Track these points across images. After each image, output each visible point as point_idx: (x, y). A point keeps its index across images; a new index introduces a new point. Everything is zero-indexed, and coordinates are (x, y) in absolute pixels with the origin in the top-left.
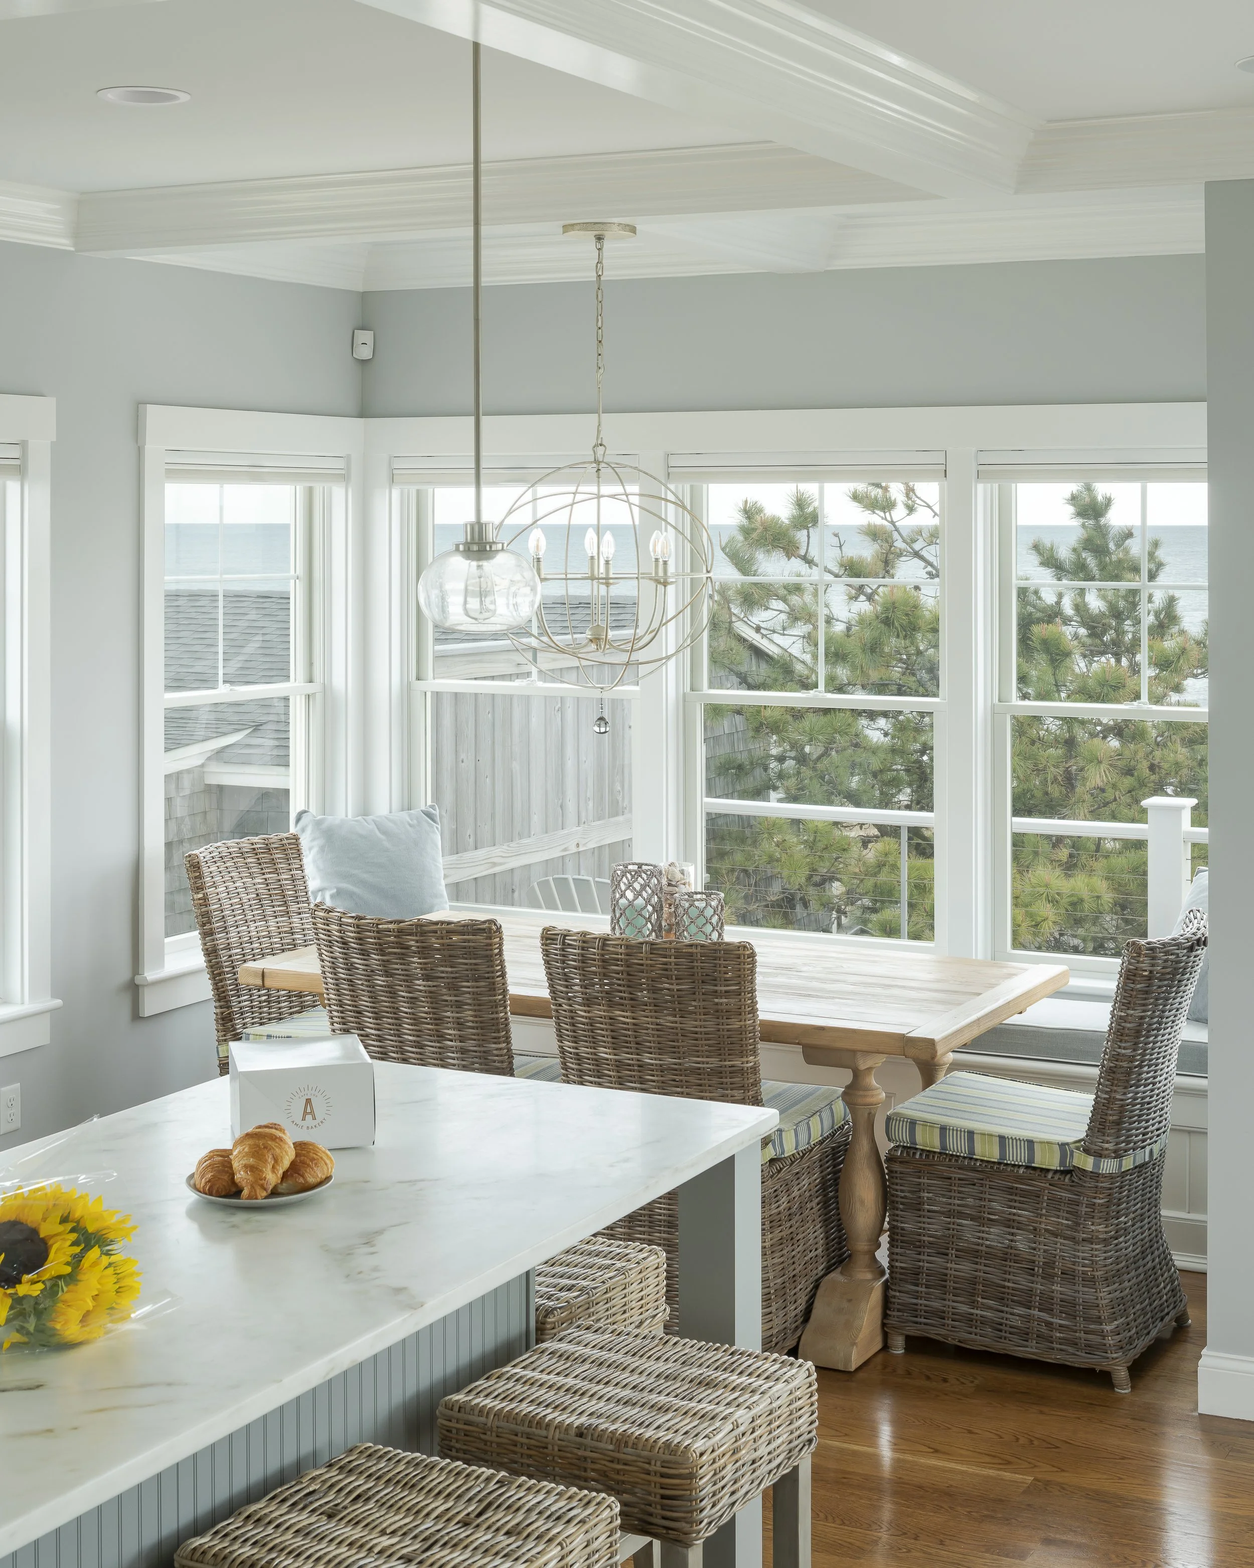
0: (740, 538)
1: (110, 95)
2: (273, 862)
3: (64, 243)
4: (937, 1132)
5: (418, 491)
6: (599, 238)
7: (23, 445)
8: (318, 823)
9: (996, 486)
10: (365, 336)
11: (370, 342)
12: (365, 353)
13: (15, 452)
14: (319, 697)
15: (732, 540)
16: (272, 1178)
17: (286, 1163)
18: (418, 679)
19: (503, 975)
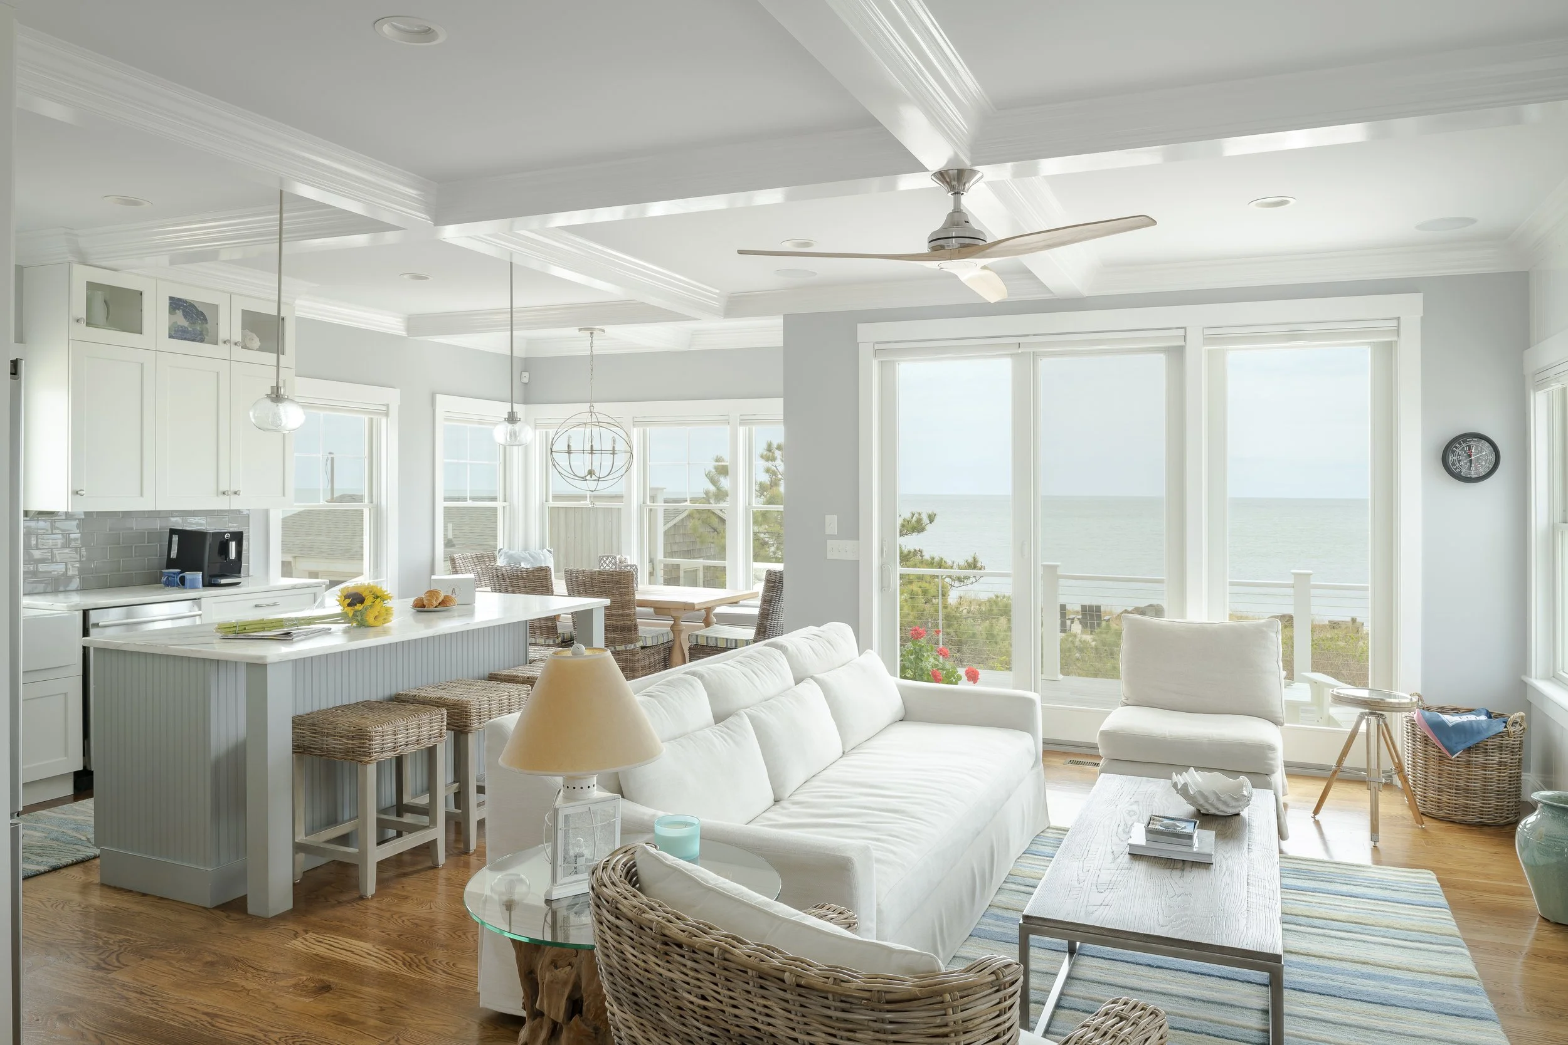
0: (714, 470)
1: (405, 276)
2: (484, 561)
3: (404, 334)
4: (695, 637)
5: (546, 432)
6: (592, 334)
7: (387, 405)
8: (506, 553)
9: (747, 428)
10: (526, 374)
11: (528, 376)
12: (526, 380)
13: (384, 408)
14: (508, 508)
15: (710, 472)
16: (435, 603)
17: (440, 600)
18: (546, 502)
19: (552, 585)
